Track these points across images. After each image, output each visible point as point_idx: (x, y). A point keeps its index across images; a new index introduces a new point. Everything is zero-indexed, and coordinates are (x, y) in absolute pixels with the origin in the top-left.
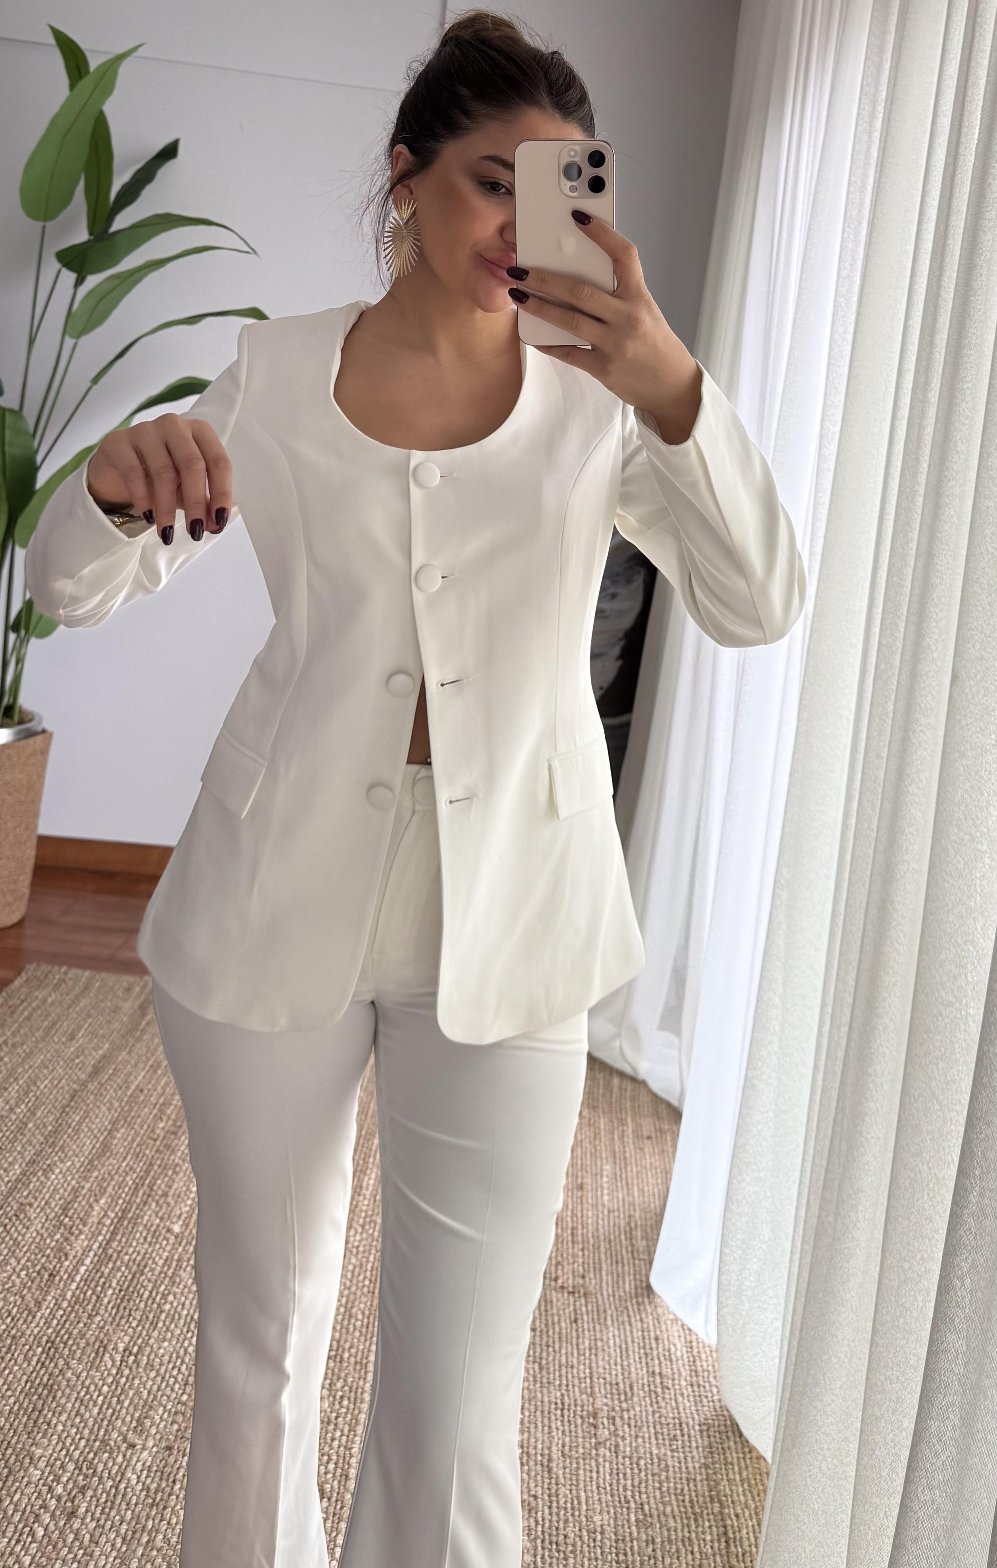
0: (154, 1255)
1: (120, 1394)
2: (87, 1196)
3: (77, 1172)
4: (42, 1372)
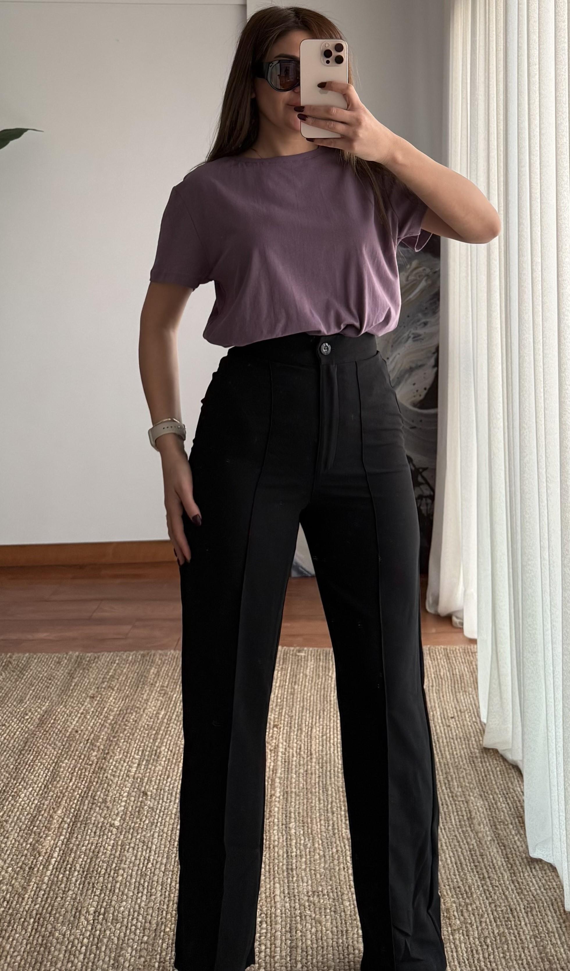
0: (104, 843)
1: (98, 943)
2: (48, 810)
3: (37, 795)
4: (37, 936)
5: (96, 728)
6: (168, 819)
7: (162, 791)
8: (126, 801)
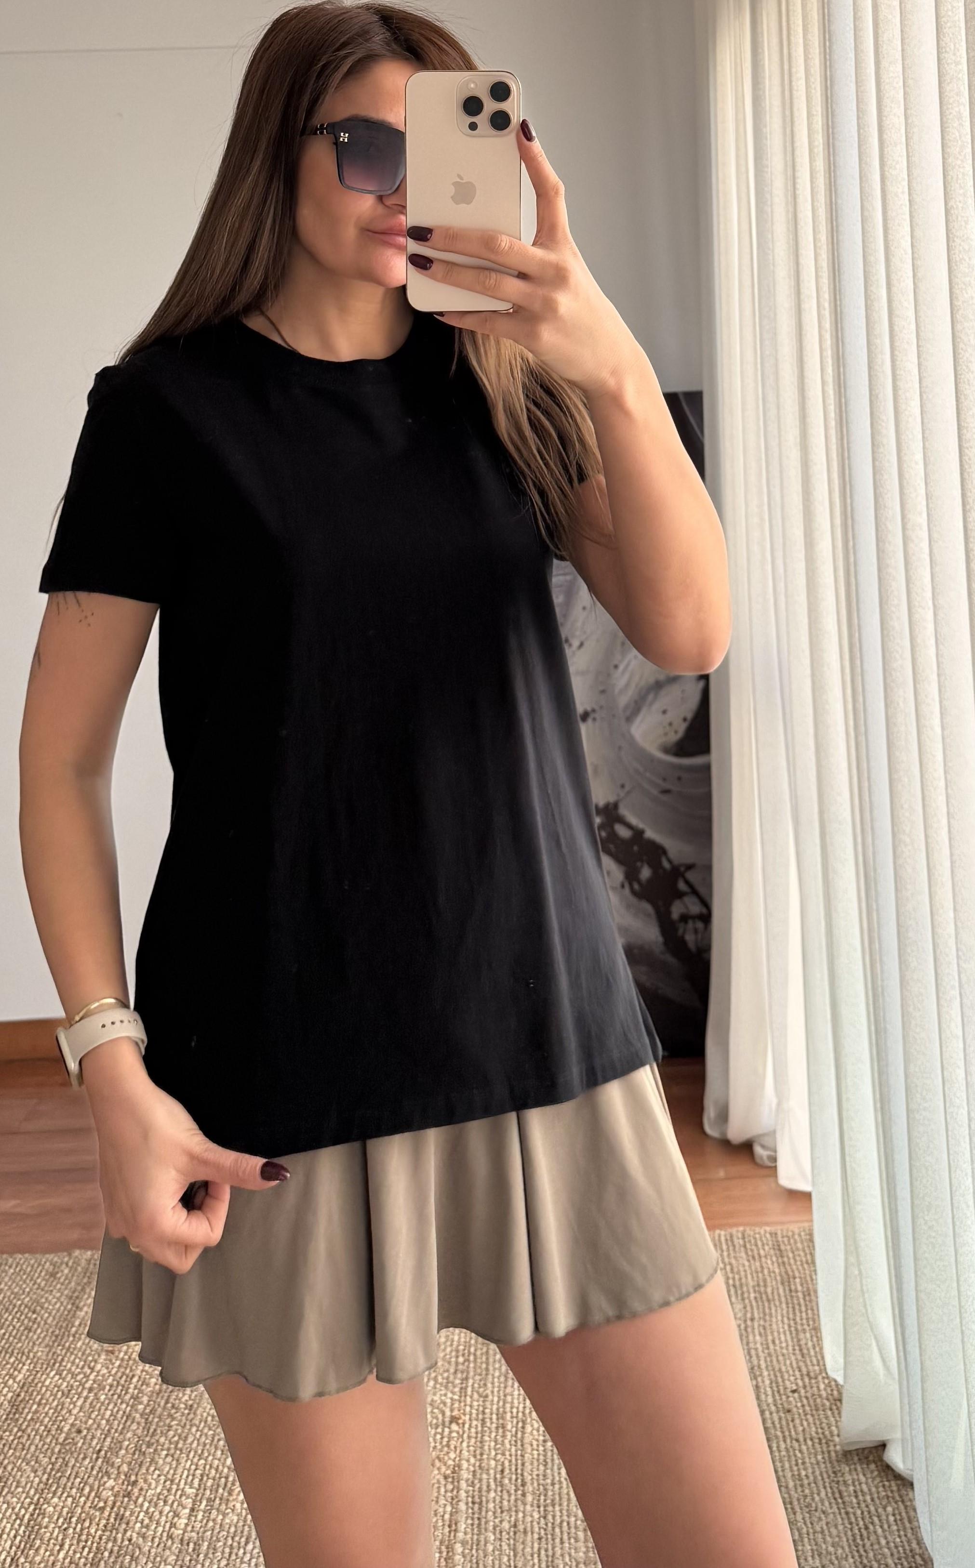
5: (116, 1422)
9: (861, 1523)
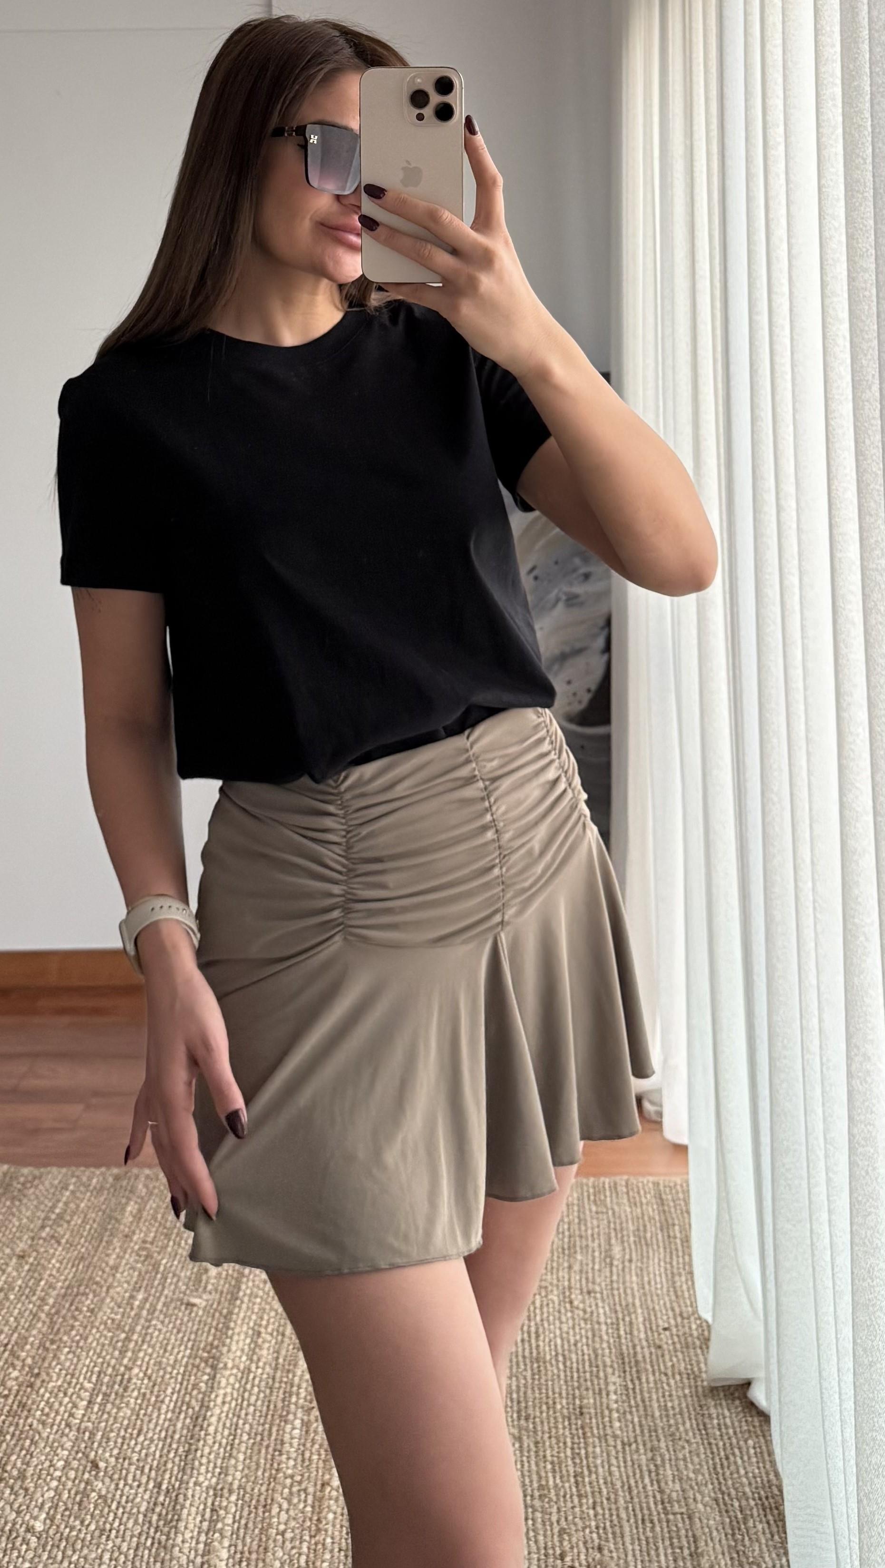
6: (130, 1524)
7: (127, 1462)
8: (60, 1477)
9: (722, 1454)
